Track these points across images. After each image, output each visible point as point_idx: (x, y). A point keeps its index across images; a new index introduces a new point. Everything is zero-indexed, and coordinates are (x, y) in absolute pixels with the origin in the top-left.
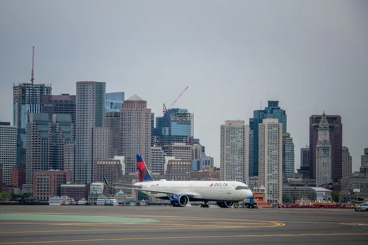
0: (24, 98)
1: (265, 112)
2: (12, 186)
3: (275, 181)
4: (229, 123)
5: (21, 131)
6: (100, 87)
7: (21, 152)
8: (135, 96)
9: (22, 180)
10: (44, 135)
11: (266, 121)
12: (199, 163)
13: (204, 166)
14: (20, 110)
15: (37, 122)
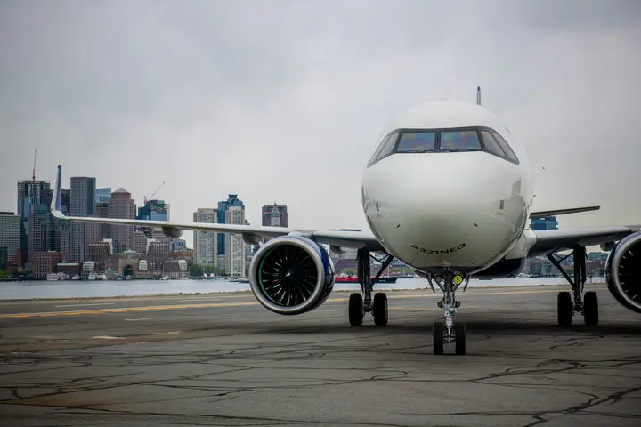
0: (27, 192)
1: (227, 203)
2: (16, 265)
3: (239, 258)
4: (201, 210)
5: (24, 219)
6: (91, 181)
7: (24, 237)
8: (121, 189)
9: (24, 260)
10: (43, 222)
11: (232, 209)
12: (174, 244)
13: (178, 247)
14: (23, 202)
15: (38, 212)
